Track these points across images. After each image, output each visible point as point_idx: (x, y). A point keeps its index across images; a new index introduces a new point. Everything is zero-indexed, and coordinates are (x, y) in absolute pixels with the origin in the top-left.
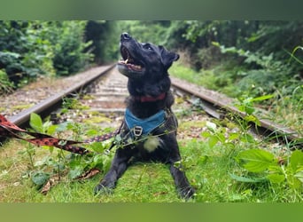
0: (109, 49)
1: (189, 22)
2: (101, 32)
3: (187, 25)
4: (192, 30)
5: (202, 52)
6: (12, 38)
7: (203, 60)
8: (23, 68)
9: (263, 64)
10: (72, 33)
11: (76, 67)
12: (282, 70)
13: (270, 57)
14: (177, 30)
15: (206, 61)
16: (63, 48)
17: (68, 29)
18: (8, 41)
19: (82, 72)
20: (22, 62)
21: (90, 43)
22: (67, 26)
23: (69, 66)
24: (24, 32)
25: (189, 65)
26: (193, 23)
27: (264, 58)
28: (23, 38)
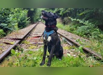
0: (35, 18)
1: (61, 9)
2: (33, 13)
3: (60, 10)
4: (62, 12)
5: (65, 19)
6: (5, 19)
7: (66, 21)
8: (8, 28)
9: (85, 24)
10: (23, 15)
11: (25, 25)
12: (92, 26)
13: (88, 22)
14: (57, 11)
15: (67, 21)
16: (21, 20)
17: (22, 13)
18: (3, 20)
19: (27, 27)
20: (8, 26)
21: (29, 17)
22: (22, 12)
23: (23, 25)
24: (8, 17)
25: (61, 23)
26: (62, 10)
27: (86, 22)
28: (8, 19)
